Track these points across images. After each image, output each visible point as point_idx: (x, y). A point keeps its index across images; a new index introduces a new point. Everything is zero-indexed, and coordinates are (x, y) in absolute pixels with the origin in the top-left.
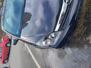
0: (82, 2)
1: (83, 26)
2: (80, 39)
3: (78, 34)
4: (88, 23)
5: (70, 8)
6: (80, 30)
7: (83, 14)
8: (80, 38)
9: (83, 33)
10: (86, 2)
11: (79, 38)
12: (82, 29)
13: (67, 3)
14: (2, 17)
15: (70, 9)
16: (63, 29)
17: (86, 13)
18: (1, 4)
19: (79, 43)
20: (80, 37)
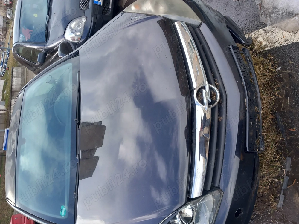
0: (251, 92)
1: (278, 154)
2: (281, 202)
3: (271, 183)
4: (290, 142)
5: (220, 115)
6: (274, 172)
7: (264, 119)
8: (282, 197)
9: (286, 179)
10: (264, 82)
11: (277, 198)
12: (278, 164)
13: (209, 104)
14: (9, 165)
15: (223, 118)
16: (217, 185)
17: (273, 112)
18: (3, 107)
19: (283, 216)
20: (279, 192)
